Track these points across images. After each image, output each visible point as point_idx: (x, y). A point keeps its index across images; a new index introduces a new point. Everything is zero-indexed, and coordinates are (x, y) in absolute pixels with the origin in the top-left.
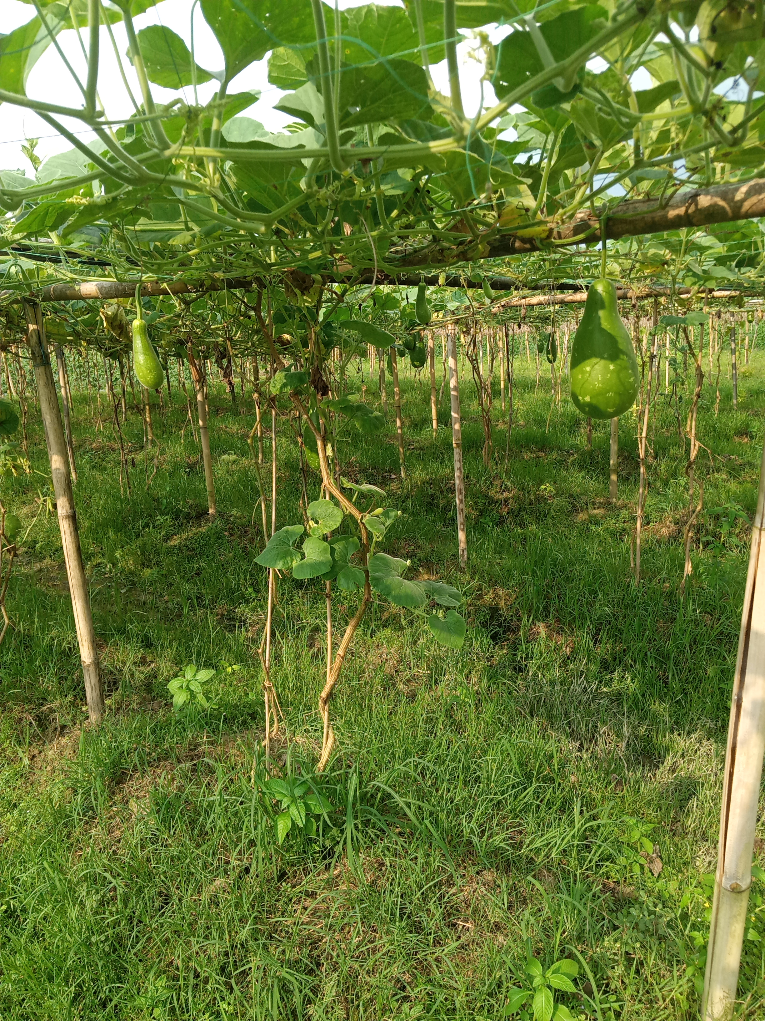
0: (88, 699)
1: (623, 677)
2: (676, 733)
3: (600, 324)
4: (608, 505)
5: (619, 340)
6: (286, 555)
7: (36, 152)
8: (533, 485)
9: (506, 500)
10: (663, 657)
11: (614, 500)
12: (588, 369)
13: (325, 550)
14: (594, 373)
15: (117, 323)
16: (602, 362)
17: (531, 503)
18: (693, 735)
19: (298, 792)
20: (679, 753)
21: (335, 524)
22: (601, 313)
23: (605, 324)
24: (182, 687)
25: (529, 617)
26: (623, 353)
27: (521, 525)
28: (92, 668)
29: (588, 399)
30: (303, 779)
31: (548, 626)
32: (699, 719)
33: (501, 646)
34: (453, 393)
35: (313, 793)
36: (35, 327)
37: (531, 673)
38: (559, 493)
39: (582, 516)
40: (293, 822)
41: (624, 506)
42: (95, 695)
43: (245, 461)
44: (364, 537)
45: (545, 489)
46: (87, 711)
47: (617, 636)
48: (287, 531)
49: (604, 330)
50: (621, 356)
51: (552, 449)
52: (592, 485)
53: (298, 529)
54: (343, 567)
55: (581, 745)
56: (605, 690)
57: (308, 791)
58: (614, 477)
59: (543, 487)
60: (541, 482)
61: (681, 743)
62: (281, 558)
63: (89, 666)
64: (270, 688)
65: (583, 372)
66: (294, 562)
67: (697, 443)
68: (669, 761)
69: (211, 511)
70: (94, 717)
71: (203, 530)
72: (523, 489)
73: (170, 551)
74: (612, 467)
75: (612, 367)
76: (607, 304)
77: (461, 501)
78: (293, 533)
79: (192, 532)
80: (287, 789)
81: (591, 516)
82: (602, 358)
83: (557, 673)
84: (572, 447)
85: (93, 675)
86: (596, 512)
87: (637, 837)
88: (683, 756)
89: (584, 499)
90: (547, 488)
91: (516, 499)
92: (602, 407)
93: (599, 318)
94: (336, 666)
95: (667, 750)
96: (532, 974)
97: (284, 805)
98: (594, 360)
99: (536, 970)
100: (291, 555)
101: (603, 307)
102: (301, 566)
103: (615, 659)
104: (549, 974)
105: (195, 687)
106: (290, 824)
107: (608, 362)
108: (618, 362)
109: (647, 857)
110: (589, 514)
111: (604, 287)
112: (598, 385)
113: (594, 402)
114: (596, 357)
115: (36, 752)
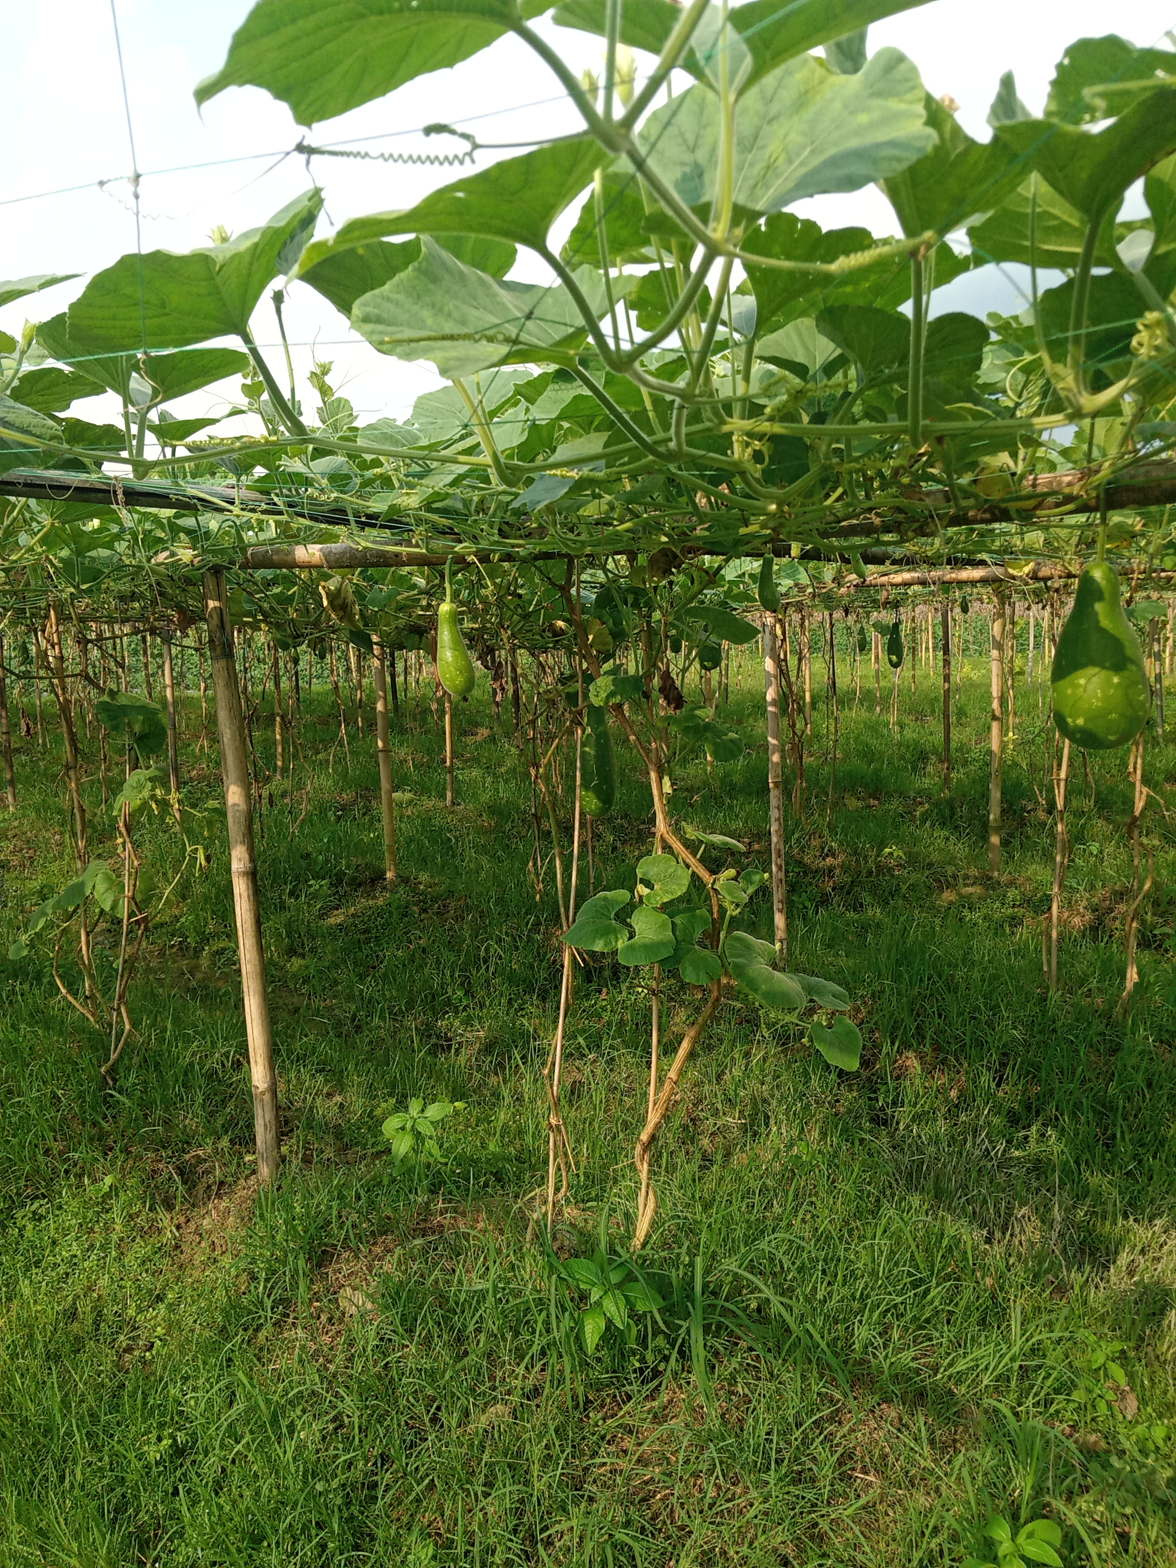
0: (259, 1142)
1: (1043, 1135)
2: (1131, 1218)
3: (1098, 622)
4: (987, 881)
5: (1126, 644)
6: (607, 932)
7: (328, 379)
8: (872, 848)
9: (831, 870)
10: (1103, 1106)
11: (996, 874)
12: (1082, 681)
13: (663, 926)
14: (1090, 687)
15: (340, 601)
16: (1104, 674)
17: (870, 873)
18: (1158, 1222)
19: (615, 1277)
20: (1139, 1248)
21: (680, 888)
22: (1098, 607)
23: (1105, 622)
24: (403, 1128)
25: (893, 1043)
26: (1132, 662)
27: (858, 906)
28: (267, 1098)
29: (1080, 722)
30: (619, 1260)
31: (921, 1058)
32: (1163, 1198)
33: (850, 1086)
34: (771, 709)
35: (636, 1280)
36: (217, 604)
37: (901, 1126)
38: (912, 860)
39: (948, 896)
40: (609, 1322)
41: (1011, 883)
42: (269, 1136)
43: (428, 803)
44: (715, 909)
45: (891, 854)
46: (255, 1162)
47: (1032, 1073)
48: (605, 899)
49: (1103, 631)
50: (1129, 666)
51: (889, 795)
52: (960, 849)
53: (621, 895)
54: (689, 951)
55: (991, 1233)
56: (1017, 1153)
57: (630, 1278)
58: (995, 840)
59: (887, 850)
60: (882, 845)
61: (1142, 1233)
62: (602, 936)
63: (263, 1093)
64: (558, 1126)
65: (1076, 686)
66: (620, 942)
67: (1145, 790)
68: (1123, 1259)
69: (389, 875)
70: (265, 1171)
71: (380, 902)
72: (856, 853)
73: (332, 933)
74: (992, 824)
75: (1116, 680)
76: (1107, 595)
77: (780, 868)
78: (613, 902)
79: (361, 904)
80: (597, 1275)
81: (962, 896)
82: (1103, 667)
83: (942, 1126)
84: (919, 792)
85: (268, 1108)
86: (971, 890)
87: (1101, 1361)
88: (1143, 1252)
89: (950, 870)
90: (893, 851)
91: (845, 869)
92: (1101, 734)
93: (1096, 614)
94: (664, 1095)
95: (1120, 1243)
96: (996, 1537)
97: (594, 1297)
98: (1092, 670)
99: (1001, 1532)
100: (615, 932)
101: (1101, 598)
102: (631, 949)
103: (1029, 1108)
104: (1021, 1539)
105: (426, 1129)
106: (603, 1326)
107: (1111, 673)
108: (1126, 673)
109: (1116, 1389)
110: (959, 894)
111: (1104, 573)
112: (1096, 703)
113: (1090, 726)
114: (1094, 664)
115: (182, 1219)
